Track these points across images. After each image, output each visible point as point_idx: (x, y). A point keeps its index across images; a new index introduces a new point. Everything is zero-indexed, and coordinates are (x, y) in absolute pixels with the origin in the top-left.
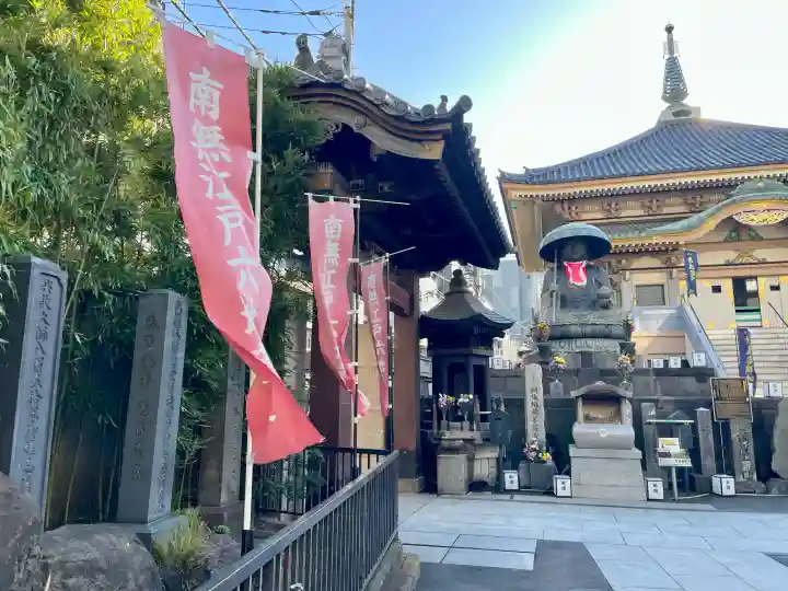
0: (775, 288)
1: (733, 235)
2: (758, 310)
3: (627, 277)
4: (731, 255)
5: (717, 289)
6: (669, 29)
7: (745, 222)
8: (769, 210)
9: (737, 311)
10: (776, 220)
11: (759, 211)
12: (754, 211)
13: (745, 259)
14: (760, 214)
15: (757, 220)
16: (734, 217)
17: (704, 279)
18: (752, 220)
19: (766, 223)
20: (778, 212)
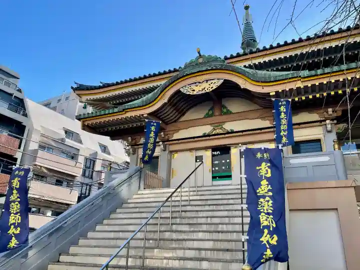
2: (230, 176)
4: (207, 129)
6: (247, 8)
7: (188, 93)
8: (207, 81)
9: (214, 178)
10: (212, 88)
11: (200, 83)
12: (195, 83)
13: (218, 131)
14: (200, 84)
15: (197, 90)
16: (181, 90)
17: (190, 150)
18: (194, 90)
19: (204, 92)
20: (213, 81)
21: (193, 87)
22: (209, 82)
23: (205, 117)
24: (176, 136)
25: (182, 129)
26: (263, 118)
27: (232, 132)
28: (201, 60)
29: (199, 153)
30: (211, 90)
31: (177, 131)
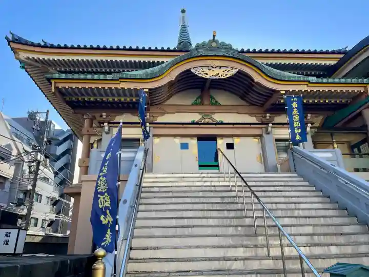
0: (230, 146)
1: (199, 101)
2: (217, 166)
3: (106, 128)
4: (196, 117)
5: (184, 146)
6: (183, 11)
7: (200, 75)
8: (220, 67)
9: (200, 166)
10: (226, 75)
11: (212, 67)
12: (208, 67)
13: (207, 121)
14: (214, 69)
15: (211, 74)
16: (192, 70)
17: (175, 136)
18: (207, 74)
19: (217, 77)
20: (228, 69)
21: (206, 70)
22: (223, 69)
23: (192, 105)
24: (160, 119)
25: (168, 113)
26: (251, 114)
27: (222, 123)
28: (214, 45)
29: (185, 140)
30: (226, 77)
31: (163, 114)
